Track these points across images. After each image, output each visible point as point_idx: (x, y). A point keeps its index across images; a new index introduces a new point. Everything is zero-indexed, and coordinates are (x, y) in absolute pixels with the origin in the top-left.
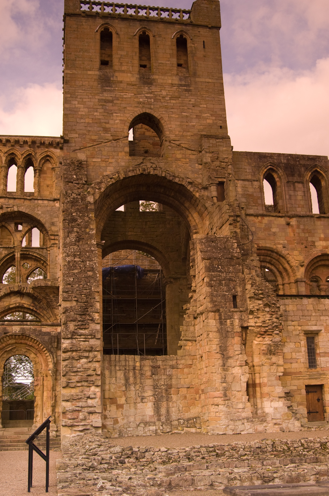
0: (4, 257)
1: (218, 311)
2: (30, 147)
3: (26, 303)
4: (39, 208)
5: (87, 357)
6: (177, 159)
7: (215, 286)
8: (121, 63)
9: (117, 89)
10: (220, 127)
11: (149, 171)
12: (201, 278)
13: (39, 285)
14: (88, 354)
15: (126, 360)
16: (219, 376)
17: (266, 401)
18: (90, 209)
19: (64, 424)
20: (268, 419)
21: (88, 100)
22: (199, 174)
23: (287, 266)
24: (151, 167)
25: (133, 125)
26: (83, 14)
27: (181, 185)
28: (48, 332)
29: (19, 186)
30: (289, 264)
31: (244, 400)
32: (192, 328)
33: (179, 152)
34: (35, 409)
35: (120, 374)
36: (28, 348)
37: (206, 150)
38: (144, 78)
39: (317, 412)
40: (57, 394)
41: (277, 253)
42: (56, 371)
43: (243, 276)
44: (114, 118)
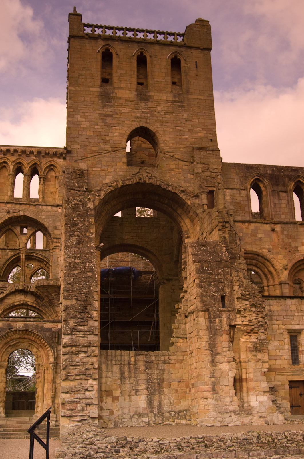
0: (10, 258)
1: (208, 310)
2: (36, 157)
3: (30, 301)
4: (43, 213)
5: (85, 352)
6: (171, 170)
7: (205, 287)
8: (120, 81)
9: (116, 104)
10: (210, 140)
11: (145, 180)
12: (192, 280)
13: (42, 284)
14: (86, 349)
15: (121, 355)
16: (208, 371)
17: (252, 395)
18: (90, 215)
19: (63, 414)
20: (253, 412)
21: (89, 114)
22: (191, 184)
23: (271, 269)
24: (147, 176)
25: (130, 138)
26: (86, 36)
27: (175, 193)
28: (50, 328)
29: (25, 192)
30: (273, 267)
31: (231, 394)
32: (183, 326)
33: (172, 163)
34: (36, 400)
35: (116, 369)
36: (31, 343)
37: (197, 161)
38: (141, 95)
39: (300, 406)
40: (57, 386)
41: (263, 257)
42: (56, 365)
43: (231, 278)
44: (114, 131)
